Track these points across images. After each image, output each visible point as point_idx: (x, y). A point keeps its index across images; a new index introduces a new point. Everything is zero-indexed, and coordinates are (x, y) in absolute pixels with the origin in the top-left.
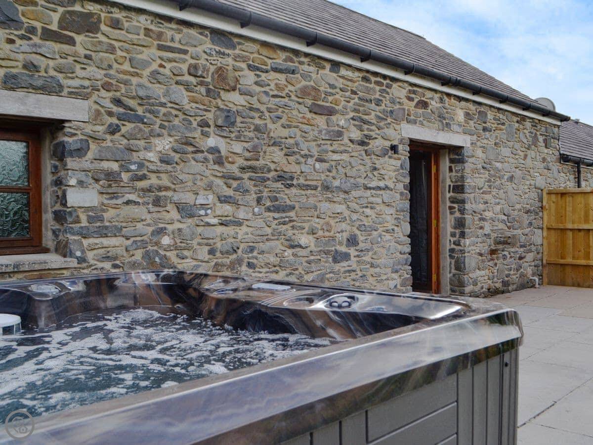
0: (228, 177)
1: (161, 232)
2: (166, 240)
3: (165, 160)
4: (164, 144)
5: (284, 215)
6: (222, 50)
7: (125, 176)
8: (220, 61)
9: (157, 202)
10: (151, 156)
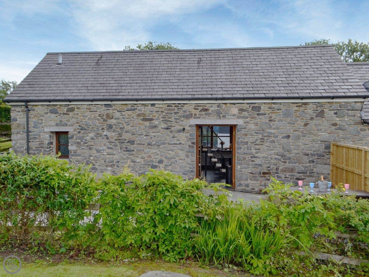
0: (110, 142)
1: (90, 156)
2: (92, 158)
3: (92, 139)
4: (92, 135)
5: (130, 153)
6: (108, 108)
7: (82, 143)
8: (108, 112)
9: (90, 149)
10: (88, 138)
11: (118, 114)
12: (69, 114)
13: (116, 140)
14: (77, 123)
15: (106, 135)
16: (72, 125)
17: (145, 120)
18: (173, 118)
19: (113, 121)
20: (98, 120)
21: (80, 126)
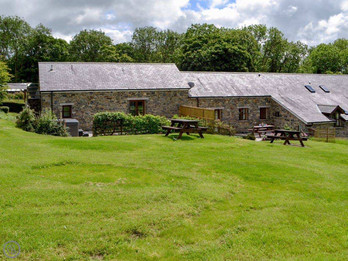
8: (91, 95)
11: (96, 97)
12: (72, 97)
13: (95, 108)
14: (76, 101)
15: (90, 106)
16: (73, 102)
17: (108, 99)
18: (120, 97)
19: (94, 100)
20: (86, 99)
21: (78, 102)
